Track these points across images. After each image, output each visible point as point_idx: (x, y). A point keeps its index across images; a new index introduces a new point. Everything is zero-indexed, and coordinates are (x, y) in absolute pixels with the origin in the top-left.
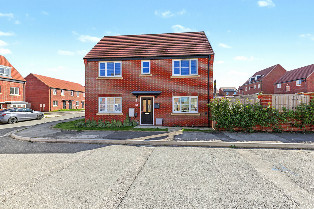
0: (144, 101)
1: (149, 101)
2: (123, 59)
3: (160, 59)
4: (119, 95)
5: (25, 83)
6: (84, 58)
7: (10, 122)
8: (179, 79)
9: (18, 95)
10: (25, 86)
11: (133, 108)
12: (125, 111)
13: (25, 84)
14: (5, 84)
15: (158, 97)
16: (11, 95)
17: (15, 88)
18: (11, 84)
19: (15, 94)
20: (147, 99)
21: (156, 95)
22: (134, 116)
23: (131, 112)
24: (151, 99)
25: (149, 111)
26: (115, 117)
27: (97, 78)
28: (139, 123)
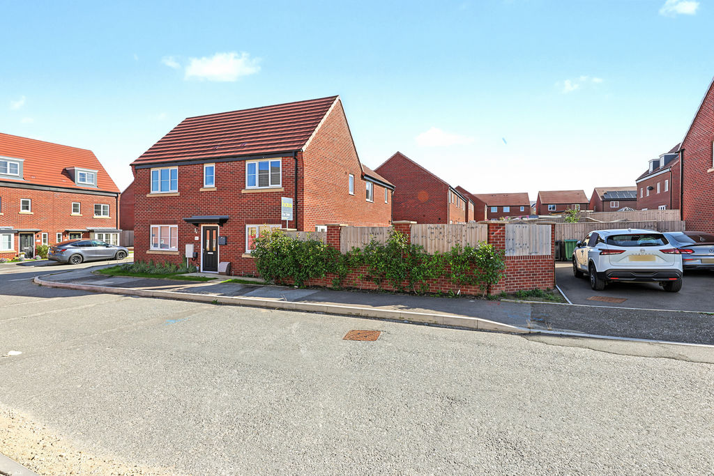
0: (208, 231)
1: (214, 231)
2: (179, 163)
3: (228, 162)
4: (174, 223)
5: (119, 195)
6: (131, 165)
7: (72, 261)
8: (255, 195)
9: (107, 217)
10: (119, 202)
11: (193, 243)
12: (182, 248)
13: (119, 198)
14: (88, 200)
15: (225, 225)
16: (95, 217)
17: (102, 205)
18: (97, 199)
19: (102, 216)
20: (211, 229)
21: (222, 222)
22: (192, 257)
23: (189, 250)
24: (216, 228)
25: (214, 250)
26: (169, 258)
27: (148, 196)
28: (200, 269)
